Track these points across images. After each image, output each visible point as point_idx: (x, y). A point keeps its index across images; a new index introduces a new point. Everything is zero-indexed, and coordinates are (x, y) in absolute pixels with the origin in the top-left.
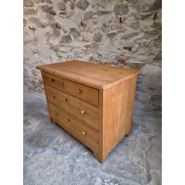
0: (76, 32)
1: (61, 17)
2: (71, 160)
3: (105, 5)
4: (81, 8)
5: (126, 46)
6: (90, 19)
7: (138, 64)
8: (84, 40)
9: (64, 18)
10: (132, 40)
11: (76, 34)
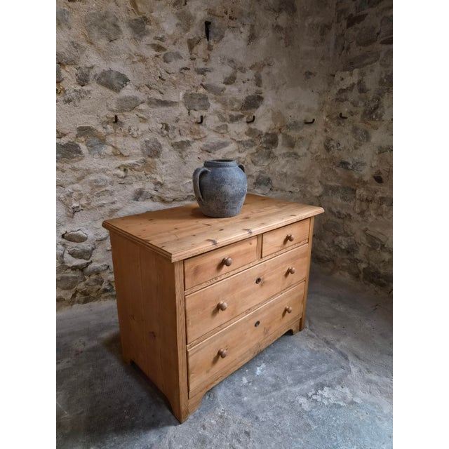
3: (165, 90)
4: (109, 85)
6: (130, 111)
8: (117, 154)
10: (219, 154)
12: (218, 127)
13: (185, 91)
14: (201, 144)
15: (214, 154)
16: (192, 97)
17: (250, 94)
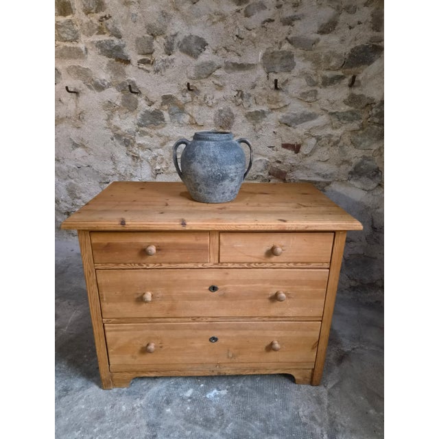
0: (176, 104)
1: (143, 69)
2: (151, 409)
3: (242, 50)
4: (189, 52)
5: (287, 142)
6: (207, 78)
7: (315, 182)
8: (193, 123)
9: (148, 72)
10: (301, 130)
11: (175, 109)
12: (304, 93)
13: (265, 50)
14: (279, 115)
15: (295, 128)
16: (272, 57)
17: (358, 45)
